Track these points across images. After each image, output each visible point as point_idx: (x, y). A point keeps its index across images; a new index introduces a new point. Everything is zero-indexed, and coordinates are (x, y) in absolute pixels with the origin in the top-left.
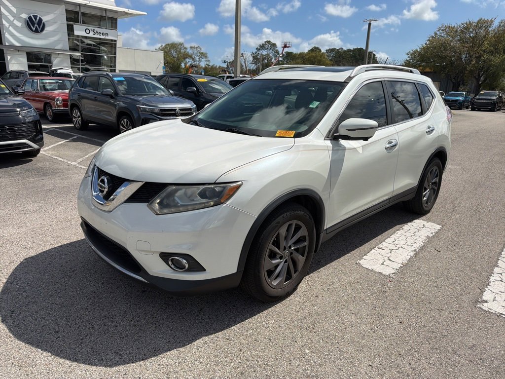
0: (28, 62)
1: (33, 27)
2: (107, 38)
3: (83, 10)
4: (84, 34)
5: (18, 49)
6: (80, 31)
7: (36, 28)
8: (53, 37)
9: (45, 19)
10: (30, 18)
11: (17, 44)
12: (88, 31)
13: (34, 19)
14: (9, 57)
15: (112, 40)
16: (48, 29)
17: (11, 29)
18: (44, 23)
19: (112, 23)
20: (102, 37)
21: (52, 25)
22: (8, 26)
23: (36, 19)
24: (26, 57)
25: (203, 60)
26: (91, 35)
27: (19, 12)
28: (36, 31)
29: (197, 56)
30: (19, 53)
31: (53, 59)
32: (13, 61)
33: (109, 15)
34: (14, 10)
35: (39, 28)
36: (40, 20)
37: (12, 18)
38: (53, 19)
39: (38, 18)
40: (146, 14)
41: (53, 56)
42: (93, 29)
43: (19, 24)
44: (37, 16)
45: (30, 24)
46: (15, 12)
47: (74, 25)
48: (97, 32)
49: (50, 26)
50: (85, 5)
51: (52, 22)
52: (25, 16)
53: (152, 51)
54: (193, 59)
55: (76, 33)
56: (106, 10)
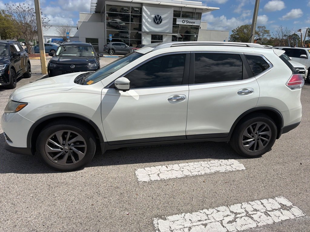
0: (152, 40)
1: (157, 21)
2: (194, 24)
3: (183, 10)
4: (181, 23)
5: (147, 33)
6: (179, 22)
7: (158, 22)
8: (166, 26)
9: (162, 17)
10: (155, 17)
11: (147, 31)
12: (184, 22)
13: (157, 17)
14: (143, 38)
15: (197, 26)
16: (163, 22)
17: (146, 23)
18: (162, 19)
19: (199, 16)
20: (191, 24)
21: (166, 20)
22: (145, 22)
23: (158, 17)
24: (151, 37)
25: (265, 35)
26: (185, 24)
27: (151, 14)
28: (158, 23)
29: (262, 32)
30: (148, 35)
31: (163, 38)
32: (144, 40)
33: (197, 11)
34: (149, 13)
35: (159, 21)
36: (160, 17)
37: (147, 18)
38: (167, 16)
39: (159, 16)
40: (219, 8)
41: (163, 36)
42: (186, 20)
43: (149, 20)
44: (159, 15)
45: (155, 20)
46: (149, 14)
47: (177, 19)
48: (189, 22)
49: (164, 20)
50: (184, 7)
51: (166, 18)
52: (153, 16)
53: (222, 31)
54: (259, 35)
55: (177, 23)
56: (196, 9)
